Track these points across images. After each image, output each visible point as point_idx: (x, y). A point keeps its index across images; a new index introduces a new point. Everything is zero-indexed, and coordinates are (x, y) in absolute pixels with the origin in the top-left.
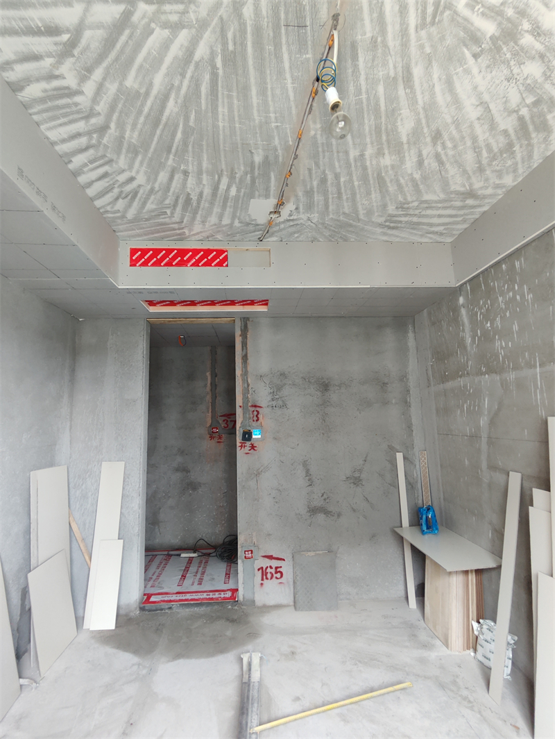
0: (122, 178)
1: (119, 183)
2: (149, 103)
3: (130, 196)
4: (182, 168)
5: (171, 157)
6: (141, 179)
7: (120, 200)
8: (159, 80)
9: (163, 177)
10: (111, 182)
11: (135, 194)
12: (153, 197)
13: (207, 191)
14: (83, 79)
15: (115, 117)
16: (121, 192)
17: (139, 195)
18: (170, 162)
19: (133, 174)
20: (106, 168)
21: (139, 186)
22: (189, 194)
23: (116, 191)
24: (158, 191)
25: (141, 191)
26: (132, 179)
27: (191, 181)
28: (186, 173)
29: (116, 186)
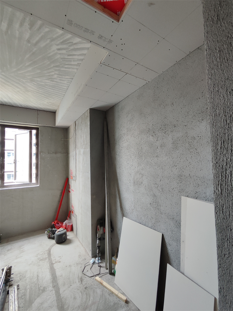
0: (64, 52)
1: (67, 50)
2: (35, 66)
3: (66, 42)
4: (30, 45)
5: (34, 51)
6: (55, 48)
7: (74, 42)
8: (30, 69)
9: (42, 44)
10: (70, 52)
11: (63, 43)
12: (54, 37)
13: (17, 26)
14: (53, 75)
15: (50, 67)
16: (70, 46)
17: (62, 41)
18: (35, 49)
19: (56, 51)
20: (66, 57)
21: (58, 45)
22: (30, 29)
23: (72, 48)
24: (49, 38)
25: (58, 42)
26: (59, 49)
27: (27, 36)
28: (28, 41)
29: (70, 50)
